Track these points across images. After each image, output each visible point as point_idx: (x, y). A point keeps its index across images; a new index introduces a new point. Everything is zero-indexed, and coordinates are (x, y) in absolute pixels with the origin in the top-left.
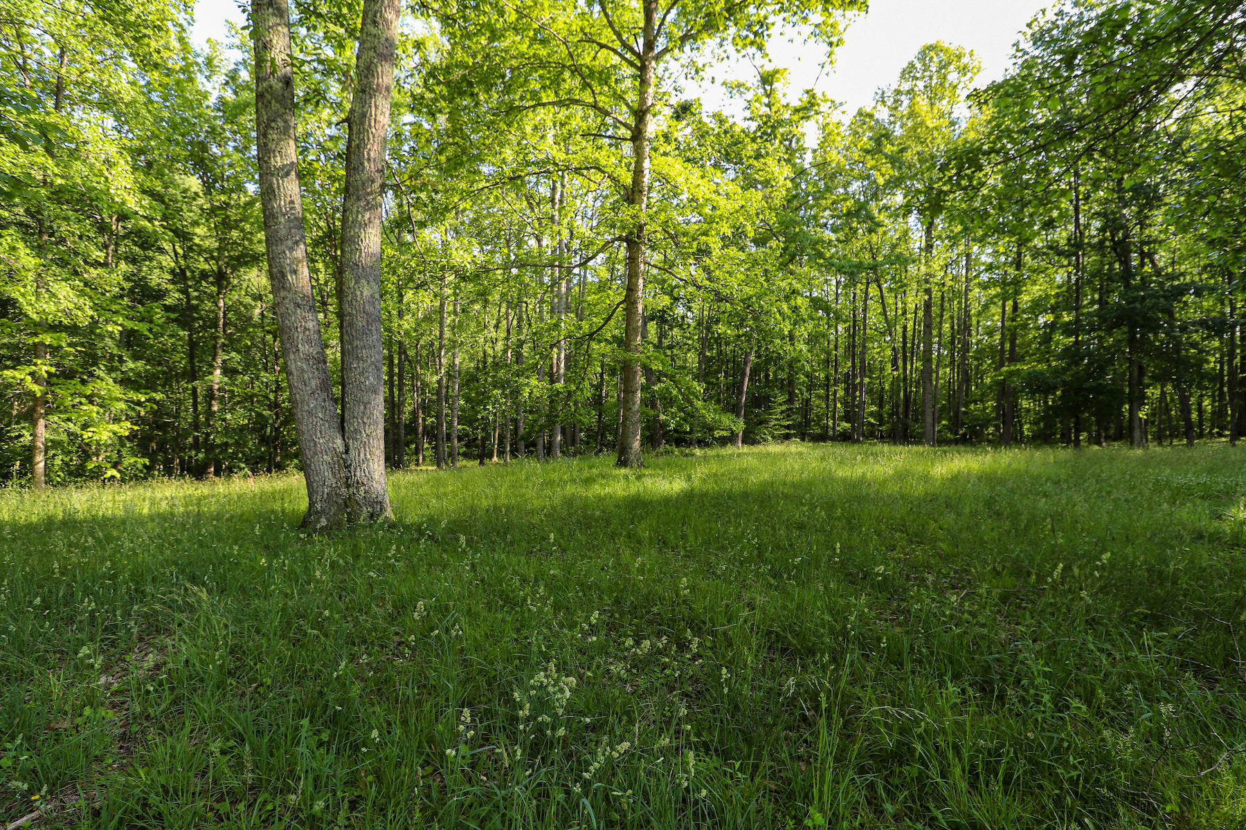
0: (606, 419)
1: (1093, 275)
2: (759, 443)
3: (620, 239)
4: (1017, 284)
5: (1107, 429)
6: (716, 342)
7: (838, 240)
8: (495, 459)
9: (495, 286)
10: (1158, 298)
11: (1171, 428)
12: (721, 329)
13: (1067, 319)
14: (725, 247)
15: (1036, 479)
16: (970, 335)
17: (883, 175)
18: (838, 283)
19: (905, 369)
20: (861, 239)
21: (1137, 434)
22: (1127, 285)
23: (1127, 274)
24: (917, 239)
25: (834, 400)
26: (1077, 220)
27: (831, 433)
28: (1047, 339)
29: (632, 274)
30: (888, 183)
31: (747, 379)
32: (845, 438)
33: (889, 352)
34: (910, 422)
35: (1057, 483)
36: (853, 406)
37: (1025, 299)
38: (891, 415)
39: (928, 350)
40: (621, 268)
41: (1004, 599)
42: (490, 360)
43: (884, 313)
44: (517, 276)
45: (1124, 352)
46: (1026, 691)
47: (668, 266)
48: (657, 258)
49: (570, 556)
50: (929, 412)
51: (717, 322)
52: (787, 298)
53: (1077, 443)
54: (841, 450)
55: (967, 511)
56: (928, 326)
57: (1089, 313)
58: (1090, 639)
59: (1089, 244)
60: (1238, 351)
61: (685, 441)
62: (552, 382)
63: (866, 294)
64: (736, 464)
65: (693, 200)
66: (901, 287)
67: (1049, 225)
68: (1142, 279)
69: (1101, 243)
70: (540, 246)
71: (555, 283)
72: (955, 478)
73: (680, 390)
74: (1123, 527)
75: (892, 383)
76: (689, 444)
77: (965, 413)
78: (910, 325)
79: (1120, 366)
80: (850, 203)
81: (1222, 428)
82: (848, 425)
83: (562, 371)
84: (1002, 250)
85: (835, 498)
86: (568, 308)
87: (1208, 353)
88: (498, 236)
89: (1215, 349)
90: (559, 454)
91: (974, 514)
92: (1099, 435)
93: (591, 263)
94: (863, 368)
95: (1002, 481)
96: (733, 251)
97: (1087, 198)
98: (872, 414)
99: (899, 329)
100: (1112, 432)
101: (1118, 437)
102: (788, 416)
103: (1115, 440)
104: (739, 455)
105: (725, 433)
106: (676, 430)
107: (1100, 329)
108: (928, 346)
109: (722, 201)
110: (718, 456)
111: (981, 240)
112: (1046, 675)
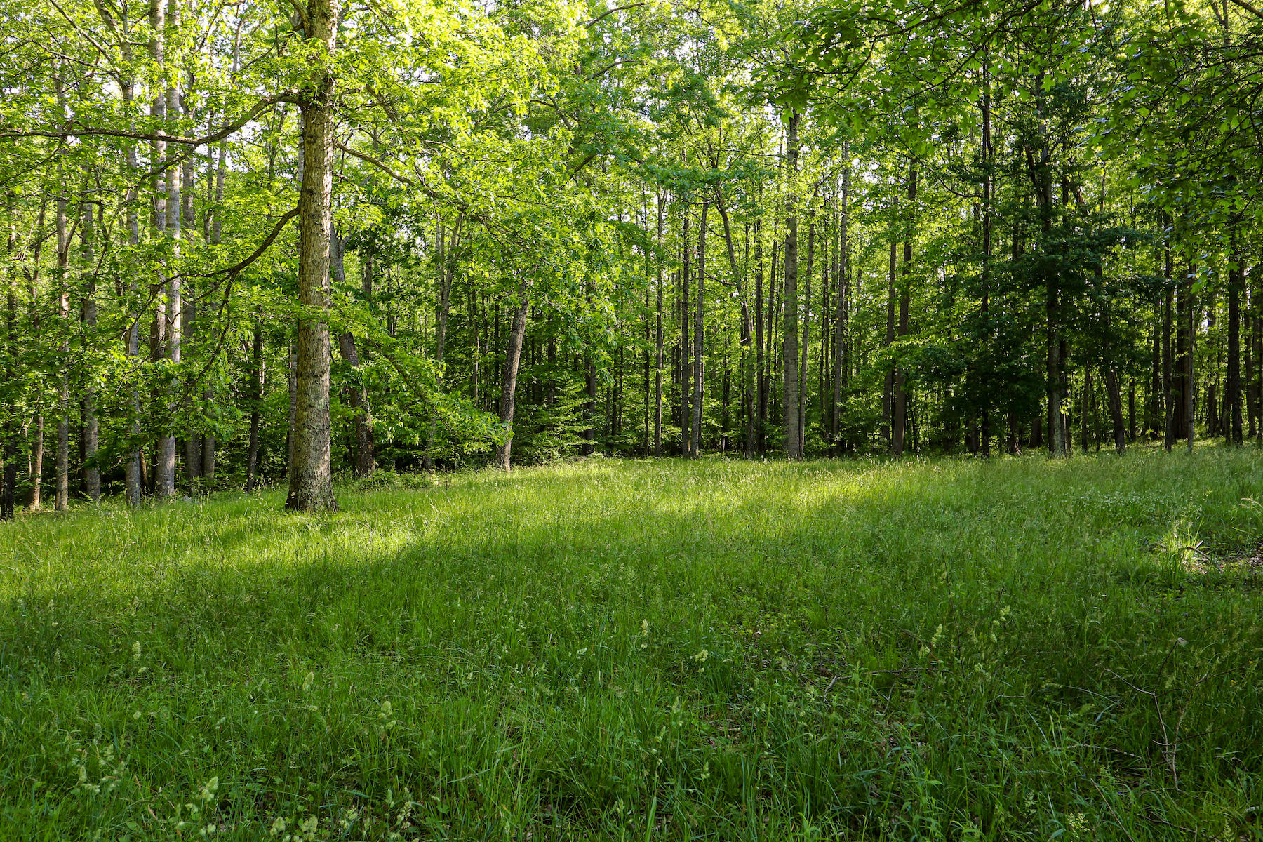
0: (266, 424)
1: (1006, 213)
2: (539, 461)
3: (286, 97)
4: (910, 217)
5: (1021, 432)
6: (466, 291)
7: (660, 133)
8: (37, 504)
9: (29, 167)
10: (1083, 247)
11: (1098, 427)
12: (476, 269)
13: (972, 273)
14: (478, 129)
15: (932, 507)
16: (848, 292)
17: (727, 35)
18: (661, 202)
19: (760, 343)
20: (697, 135)
21: (1057, 438)
22: (1047, 228)
23: (1047, 211)
24: (776, 142)
25: (657, 390)
26: (986, 130)
27: (652, 443)
28: (948, 302)
29: (311, 165)
30: (734, 48)
31: (518, 356)
32: (674, 450)
33: (736, 316)
34: (768, 425)
35: (958, 510)
36: (686, 399)
37: (921, 241)
38: (740, 414)
39: (792, 314)
40: (292, 152)
41: (884, 685)
42: (22, 312)
43: (730, 254)
44: (78, 152)
45: (1042, 322)
46: (908, 816)
47: (379, 153)
48: (359, 139)
49: (188, 679)
50: (793, 408)
51: (467, 256)
52: (581, 225)
53: (986, 449)
54: (665, 469)
55: (841, 556)
56: (792, 277)
57: (999, 265)
58: (993, 731)
59: (1000, 165)
60: (1175, 323)
61: (413, 460)
62: (156, 356)
63: (704, 221)
64: (498, 500)
65: (422, 41)
66: (754, 214)
67: (951, 134)
68: (1064, 220)
69: (1016, 165)
70: (127, 97)
71: (161, 169)
72: (827, 509)
73: (401, 371)
74: (1038, 570)
75: (742, 365)
76: (422, 466)
77: (843, 410)
78: (766, 274)
79: (1036, 342)
80: (678, 75)
81: (1157, 428)
82: (678, 430)
83: (177, 336)
84: (890, 166)
85: (656, 548)
86: (187, 219)
87: (1140, 325)
88: (36, 69)
89: (1149, 320)
90: (172, 492)
91: (849, 562)
92: (1012, 440)
93: (232, 138)
94: (699, 340)
95: (888, 511)
96: (490, 138)
97: (999, 99)
98: (713, 412)
99: (752, 281)
100: (1028, 435)
101: (1036, 442)
102: (586, 416)
103: (1031, 447)
104: (504, 484)
105: (482, 447)
106: (397, 444)
107: (1014, 289)
108: (793, 305)
109: (472, 51)
110: (470, 485)
111: (863, 150)
112: (934, 791)
